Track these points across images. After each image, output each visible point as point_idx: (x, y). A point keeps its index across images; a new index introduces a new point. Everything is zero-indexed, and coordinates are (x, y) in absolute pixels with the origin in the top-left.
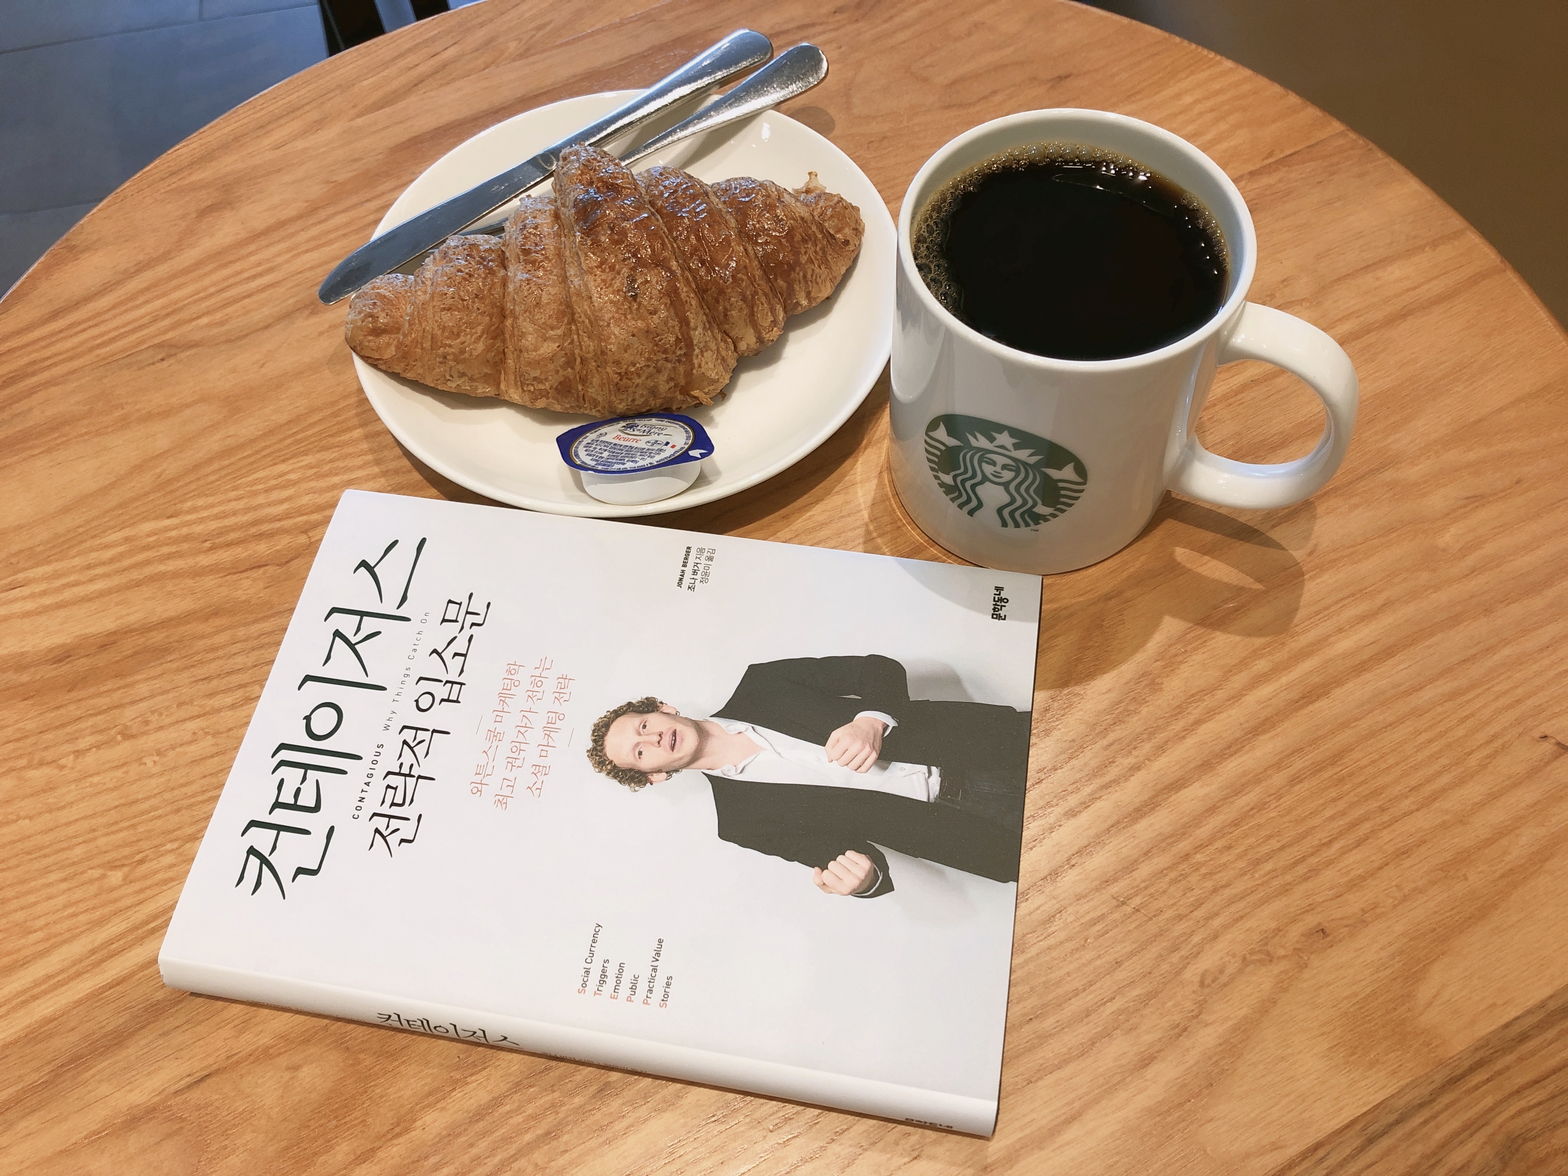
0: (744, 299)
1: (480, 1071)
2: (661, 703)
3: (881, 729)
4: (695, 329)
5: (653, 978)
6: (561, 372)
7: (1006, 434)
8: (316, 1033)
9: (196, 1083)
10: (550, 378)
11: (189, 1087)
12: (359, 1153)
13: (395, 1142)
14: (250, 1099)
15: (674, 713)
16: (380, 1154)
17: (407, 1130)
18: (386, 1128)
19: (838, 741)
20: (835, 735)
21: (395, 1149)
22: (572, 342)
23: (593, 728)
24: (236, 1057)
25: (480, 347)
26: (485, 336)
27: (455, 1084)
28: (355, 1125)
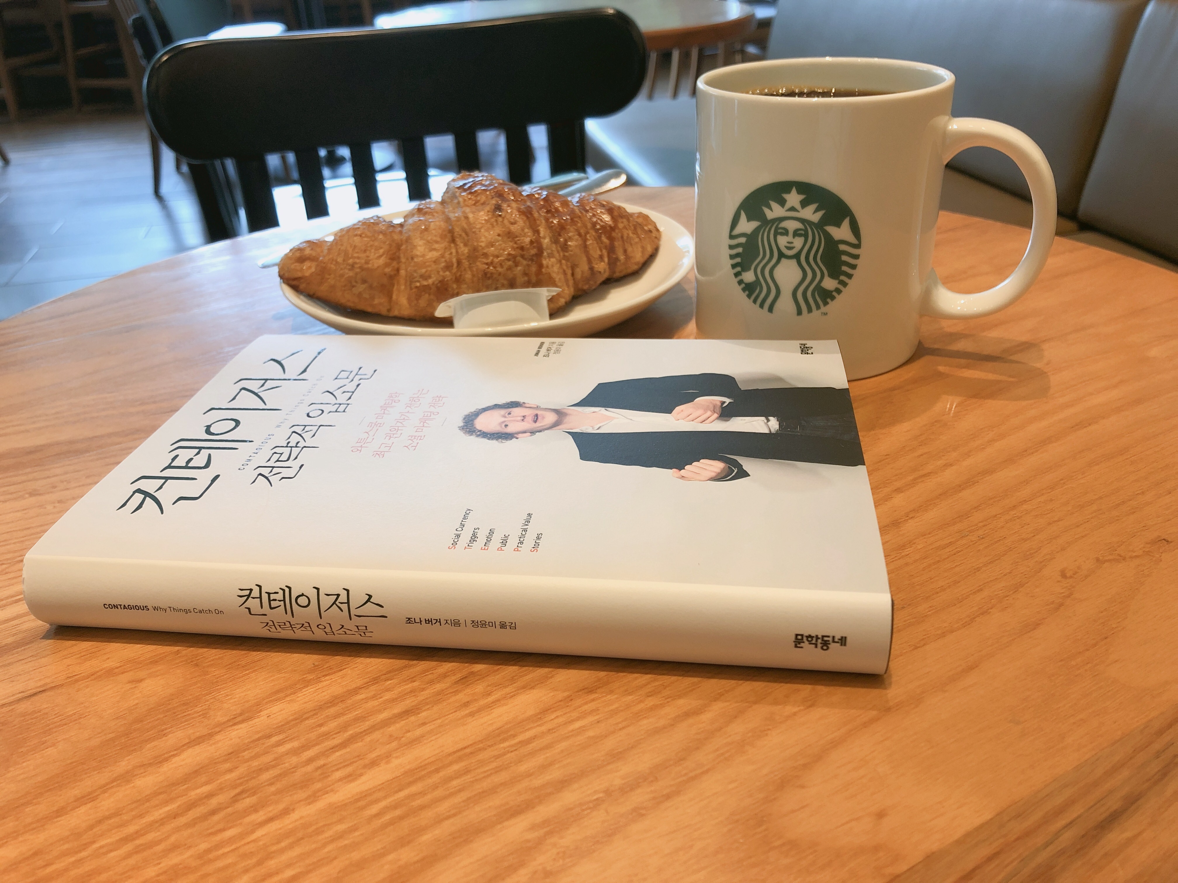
0: (580, 235)
1: (335, 673)
2: (524, 403)
3: (719, 404)
4: (544, 238)
5: (523, 536)
6: (441, 273)
7: (794, 191)
8: (166, 656)
9: (26, 697)
10: (433, 276)
11: (19, 700)
12: (193, 738)
13: (236, 727)
14: (83, 705)
15: (536, 406)
16: (218, 737)
17: (249, 719)
18: (225, 719)
19: (682, 411)
20: (678, 409)
21: (235, 732)
22: (451, 253)
23: (464, 417)
24: (76, 677)
25: (381, 261)
26: (384, 256)
27: (307, 683)
28: (196, 717)
